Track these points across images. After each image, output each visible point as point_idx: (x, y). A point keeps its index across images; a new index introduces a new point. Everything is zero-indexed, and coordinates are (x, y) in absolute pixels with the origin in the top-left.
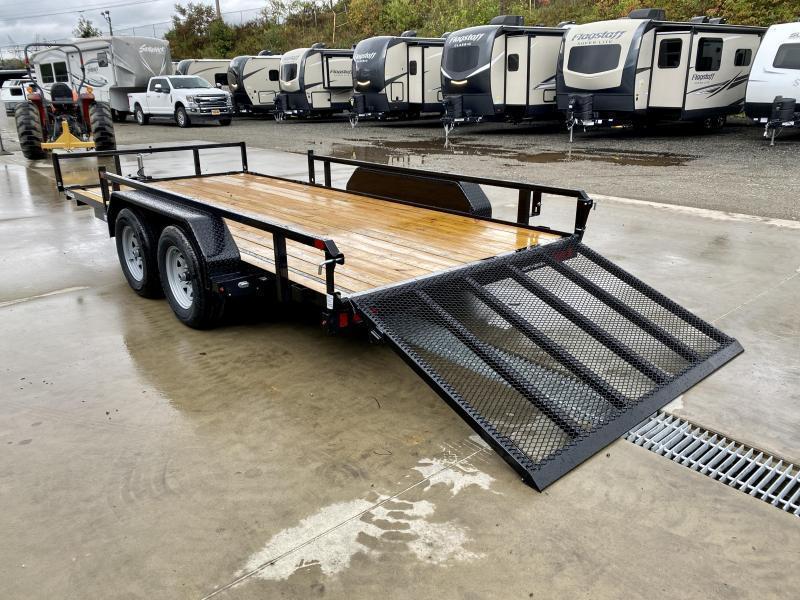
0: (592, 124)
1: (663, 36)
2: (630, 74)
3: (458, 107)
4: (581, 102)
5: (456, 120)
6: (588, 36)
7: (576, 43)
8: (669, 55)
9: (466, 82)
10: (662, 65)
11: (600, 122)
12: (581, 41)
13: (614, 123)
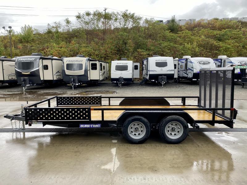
0: (78, 84)
1: (91, 62)
2: (86, 71)
3: (28, 81)
4: (74, 79)
5: (27, 85)
6: (72, 61)
7: (68, 63)
8: (94, 67)
9: (29, 73)
10: (92, 69)
11: (79, 84)
12: (69, 62)
13: (83, 84)
